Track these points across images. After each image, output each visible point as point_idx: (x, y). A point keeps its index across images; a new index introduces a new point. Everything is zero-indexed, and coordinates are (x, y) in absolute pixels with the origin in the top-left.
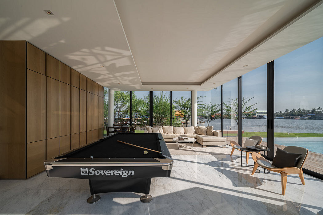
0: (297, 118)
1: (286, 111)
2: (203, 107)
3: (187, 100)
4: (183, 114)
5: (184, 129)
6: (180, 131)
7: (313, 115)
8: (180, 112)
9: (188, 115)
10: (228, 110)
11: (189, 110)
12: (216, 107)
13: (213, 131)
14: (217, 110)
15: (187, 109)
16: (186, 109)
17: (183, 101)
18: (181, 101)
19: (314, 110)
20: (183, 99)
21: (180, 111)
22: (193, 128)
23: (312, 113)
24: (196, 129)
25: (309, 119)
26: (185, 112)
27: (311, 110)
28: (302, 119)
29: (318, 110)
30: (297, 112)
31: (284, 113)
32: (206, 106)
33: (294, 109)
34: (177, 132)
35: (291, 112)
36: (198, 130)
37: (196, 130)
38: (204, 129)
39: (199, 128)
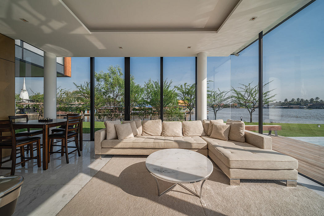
0: (296, 108)
1: (285, 101)
2: (210, 95)
3: (191, 86)
4: (186, 102)
5: (184, 126)
6: (175, 130)
7: (311, 104)
8: (183, 100)
9: (192, 103)
10: (239, 98)
11: (193, 98)
12: (224, 94)
13: (244, 131)
14: (225, 98)
15: (191, 96)
16: (189, 96)
17: (186, 87)
18: (183, 87)
19: (312, 100)
20: (186, 85)
21: (182, 98)
22: (200, 123)
23: (310, 103)
24: (205, 126)
25: (308, 108)
26: (188, 100)
27: (309, 99)
28: (301, 108)
29: (316, 100)
30: (296, 102)
31: (284, 103)
32: (213, 94)
33: (293, 99)
34: (168, 132)
35: (290, 101)
36: (210, 128)
37: (206, 128)
38: (223, 127)
39: (212, 125)
